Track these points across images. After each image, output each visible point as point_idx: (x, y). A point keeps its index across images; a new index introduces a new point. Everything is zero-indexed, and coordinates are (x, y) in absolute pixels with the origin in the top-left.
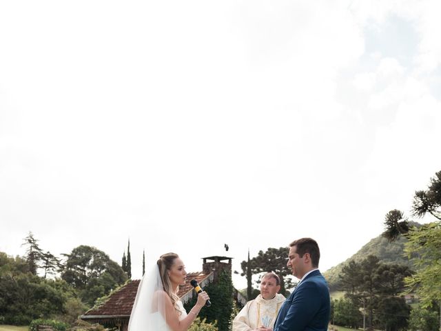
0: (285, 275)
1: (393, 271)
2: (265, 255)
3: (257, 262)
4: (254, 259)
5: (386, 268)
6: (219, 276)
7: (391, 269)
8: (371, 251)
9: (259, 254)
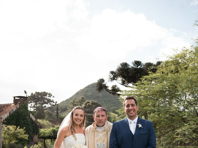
0: (43, 104)
1: (91, 103)
2: (34, 95)
3: (30, 98)
4: (29, 96)
5: (89, 103)
6: (21, 105)
7: (90, 103)
8: (80, 94)
9: (31, 94)
